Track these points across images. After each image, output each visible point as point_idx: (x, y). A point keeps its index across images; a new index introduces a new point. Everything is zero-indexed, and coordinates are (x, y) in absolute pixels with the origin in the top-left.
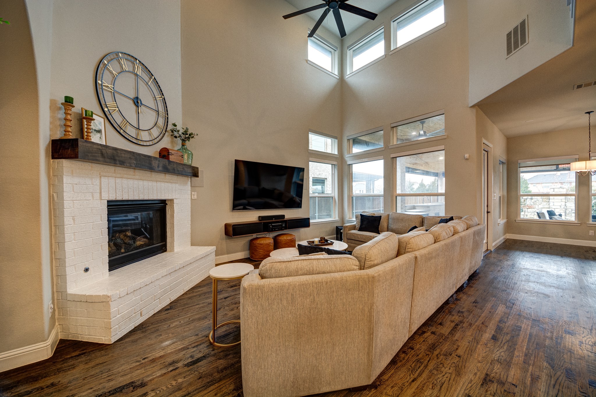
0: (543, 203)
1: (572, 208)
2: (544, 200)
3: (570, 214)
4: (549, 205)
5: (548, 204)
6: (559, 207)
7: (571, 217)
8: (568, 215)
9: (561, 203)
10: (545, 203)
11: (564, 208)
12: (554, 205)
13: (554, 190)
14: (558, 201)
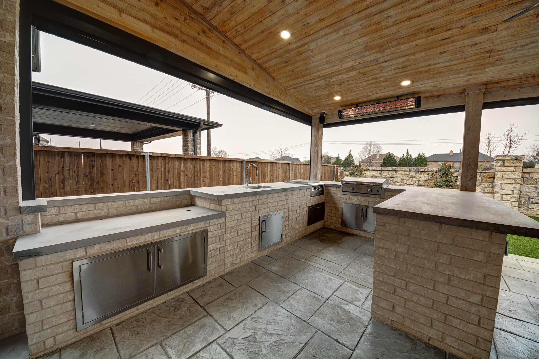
0: (482, 184)
1: (529, 194)
2: (485, 179)
3: (526, 205)
4: (493, 187)
5: (491, 186)
6: (510, 192)
7: (528, 210)
8: (523, 206)
9: (514, 185)
10: (486, 185)
11: (518, 194)
12: (501, 189)
13: (504, 163)
14: (509, 182)
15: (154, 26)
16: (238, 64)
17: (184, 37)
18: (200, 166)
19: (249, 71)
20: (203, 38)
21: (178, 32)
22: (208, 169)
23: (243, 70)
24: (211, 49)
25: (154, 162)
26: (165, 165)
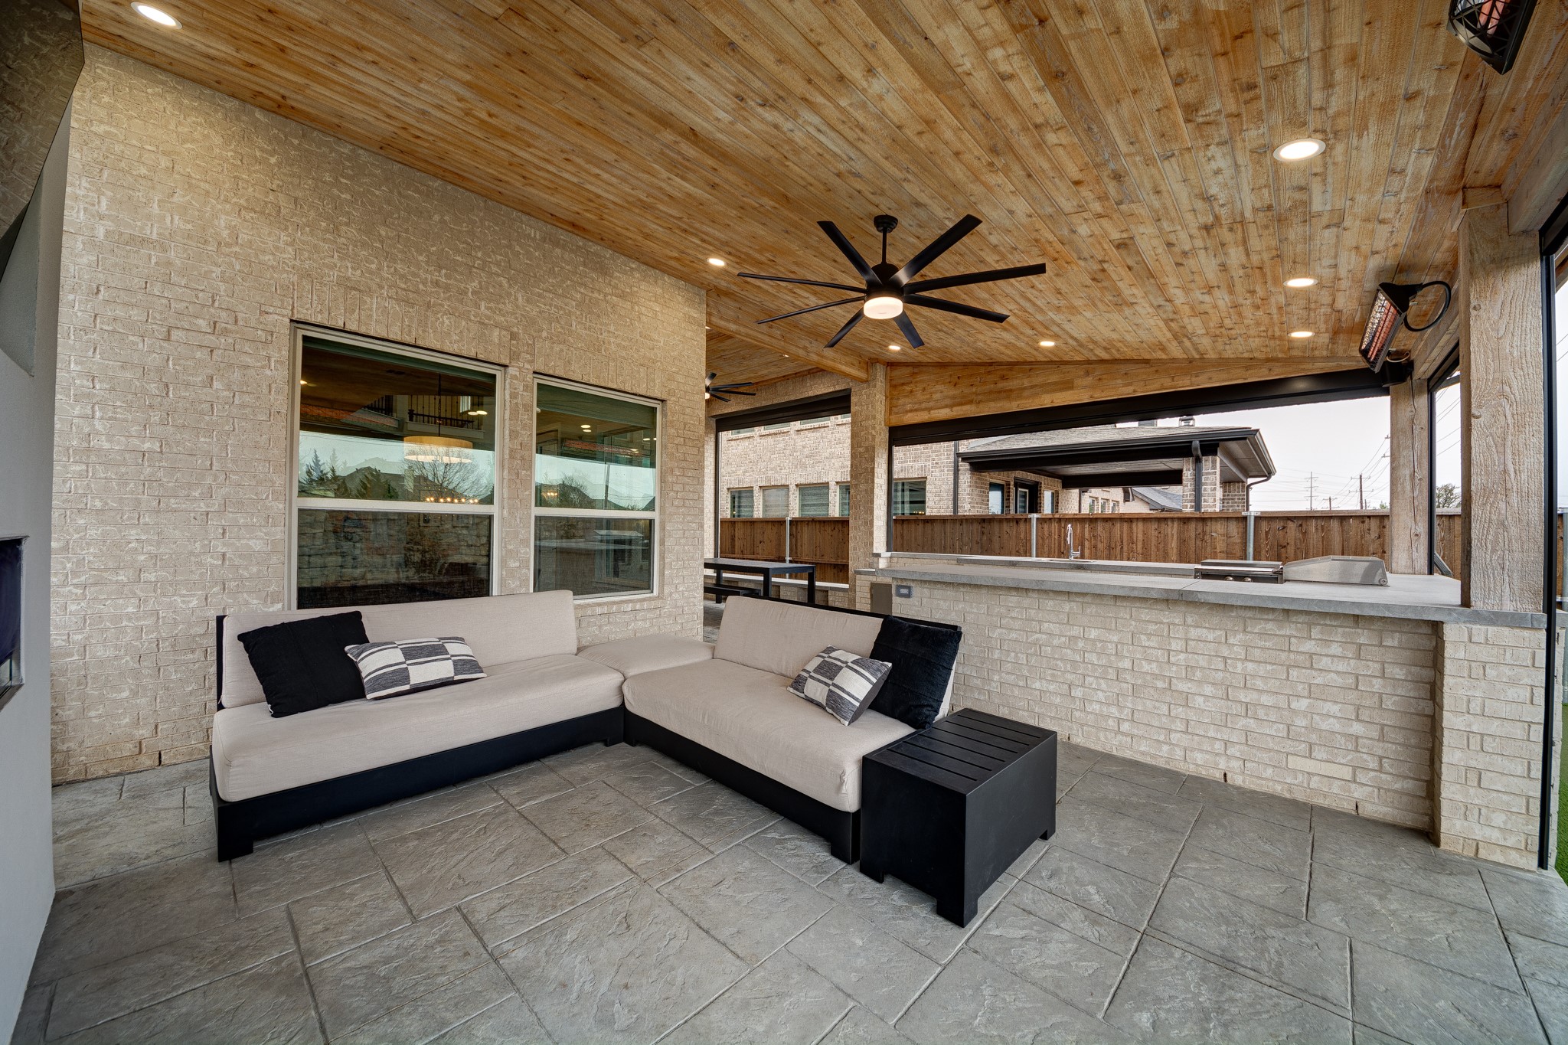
15: (951, 406)
16: (1055, 383)
17: (980, 397)
18: (1122, 532)
19: (1078, 382)
20: (1002, 385)
21: (974, 397)
22: (1140, 536)
23: (1068, 385)
24: (1011, 390)
25: (1046, 526)
26: (1060, 531)
